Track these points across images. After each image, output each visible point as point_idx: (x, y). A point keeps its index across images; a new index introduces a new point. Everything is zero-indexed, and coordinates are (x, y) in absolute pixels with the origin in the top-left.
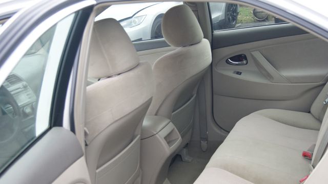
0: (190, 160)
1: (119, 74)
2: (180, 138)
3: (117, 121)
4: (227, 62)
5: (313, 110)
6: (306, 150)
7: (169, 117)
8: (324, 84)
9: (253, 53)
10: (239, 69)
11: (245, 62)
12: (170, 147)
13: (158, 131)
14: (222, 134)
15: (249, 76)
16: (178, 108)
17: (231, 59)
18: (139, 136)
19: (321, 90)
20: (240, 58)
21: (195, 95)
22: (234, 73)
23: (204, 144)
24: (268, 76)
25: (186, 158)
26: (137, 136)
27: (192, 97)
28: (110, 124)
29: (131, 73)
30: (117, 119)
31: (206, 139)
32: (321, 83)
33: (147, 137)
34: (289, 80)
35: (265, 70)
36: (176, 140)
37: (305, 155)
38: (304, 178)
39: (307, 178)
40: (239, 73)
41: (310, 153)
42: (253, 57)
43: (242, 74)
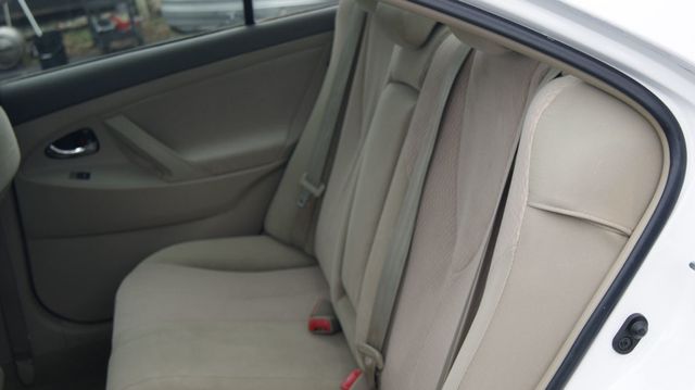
4: (49, 154)
5: (271, 226)
8: (284, 166)
9: (110, 122)
10: (80, 165)
11: (91, 147)
17: (60, 144)
20: (78, 137)
22: (71, 176)
32: (277, 163)
34: (208, 169)
37: (315, 328)
38: (349, 379)
39: (357, 375)
40: (84, 176)
41: (327, 319)
42: (111, 131)
43: (92, 176)
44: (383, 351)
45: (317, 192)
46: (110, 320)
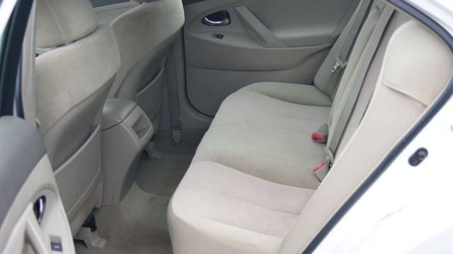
0: (159, 157)
1: (74, 41)
2: (151, 126)
3: (77, 105)
4: (203, 22)
5: (317, 81)
6: (315, 131)
7: (134, 99)
8: (330, 47)
9: (239, 9)
10: (219, 30)
11: (227, 21)
12: (140, 139)
13: (123, 118)
14: (200, 118)
15: (233, 40)
16: (145, 87)
17: (210, 17)
18: (99, 126)
19: (327, 55)
20: (220, 15)
21: (163, 69)
22: (213, 36)
23: (176, 134)
24: (258, 38)
25: (154, 154)
26: (96, 127)
27: (159, 71)
28: (68, 109)
29: (90, 40)
30: (77, 103)
31: (179, 128)
32: (326, 45)
33: (109, 127)
34: (287, 43)
35: (254, 31)
36: (147, 129)
37: (315, 138)
38: (318, 166)
39: (323, 165)
40: (220, 36)
41: (322, 134)
42: (238, 14)
43: (224, 38)
44: (334, 154)
45: (343, 66)
46: (213, 117)
